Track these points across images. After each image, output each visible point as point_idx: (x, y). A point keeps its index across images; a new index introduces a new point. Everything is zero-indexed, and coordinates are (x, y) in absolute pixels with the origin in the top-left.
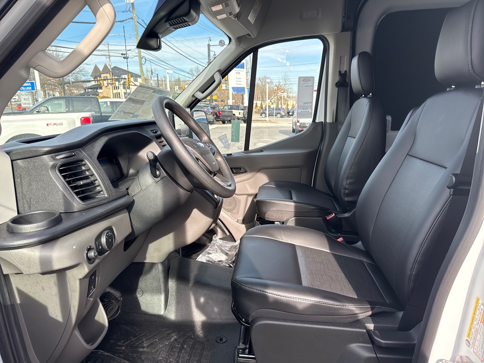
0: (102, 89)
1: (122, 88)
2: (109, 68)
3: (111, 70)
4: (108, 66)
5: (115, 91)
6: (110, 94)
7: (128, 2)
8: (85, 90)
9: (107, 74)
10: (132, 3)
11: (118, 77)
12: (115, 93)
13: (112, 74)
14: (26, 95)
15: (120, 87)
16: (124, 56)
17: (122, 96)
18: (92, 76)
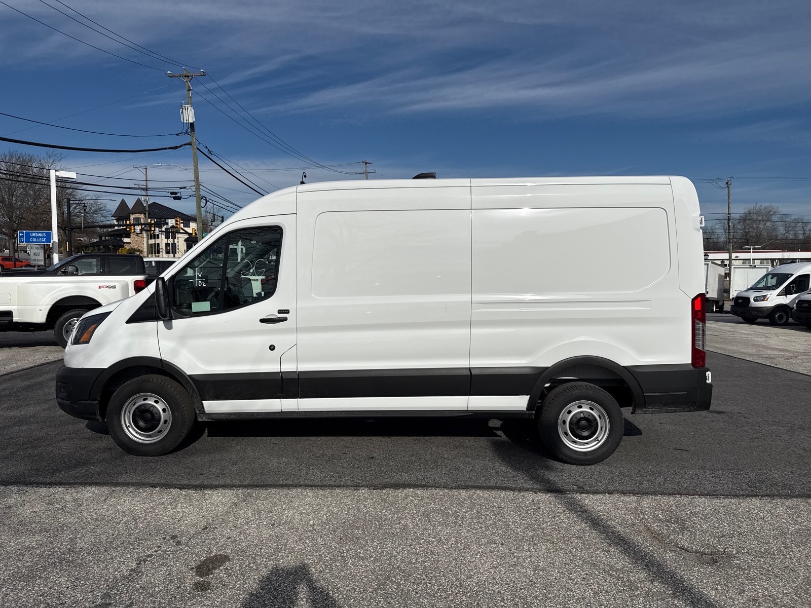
0: (130, 238)
1: (164, 237)
2: (145, 205)
3: (147, 209)
4: (143, 202)
5: (152, 241)
6: (142, 246)
7: (186, 122)
8: (101, 238)
9: (140, 215)
10: (191, 123)
11: (159, 220)
12: (152, 244)
13: (149, 214)
14: (37, 248)
15: (160, 235)
16: (174, 196)
17: (162, 249)
18: (114, 217)
